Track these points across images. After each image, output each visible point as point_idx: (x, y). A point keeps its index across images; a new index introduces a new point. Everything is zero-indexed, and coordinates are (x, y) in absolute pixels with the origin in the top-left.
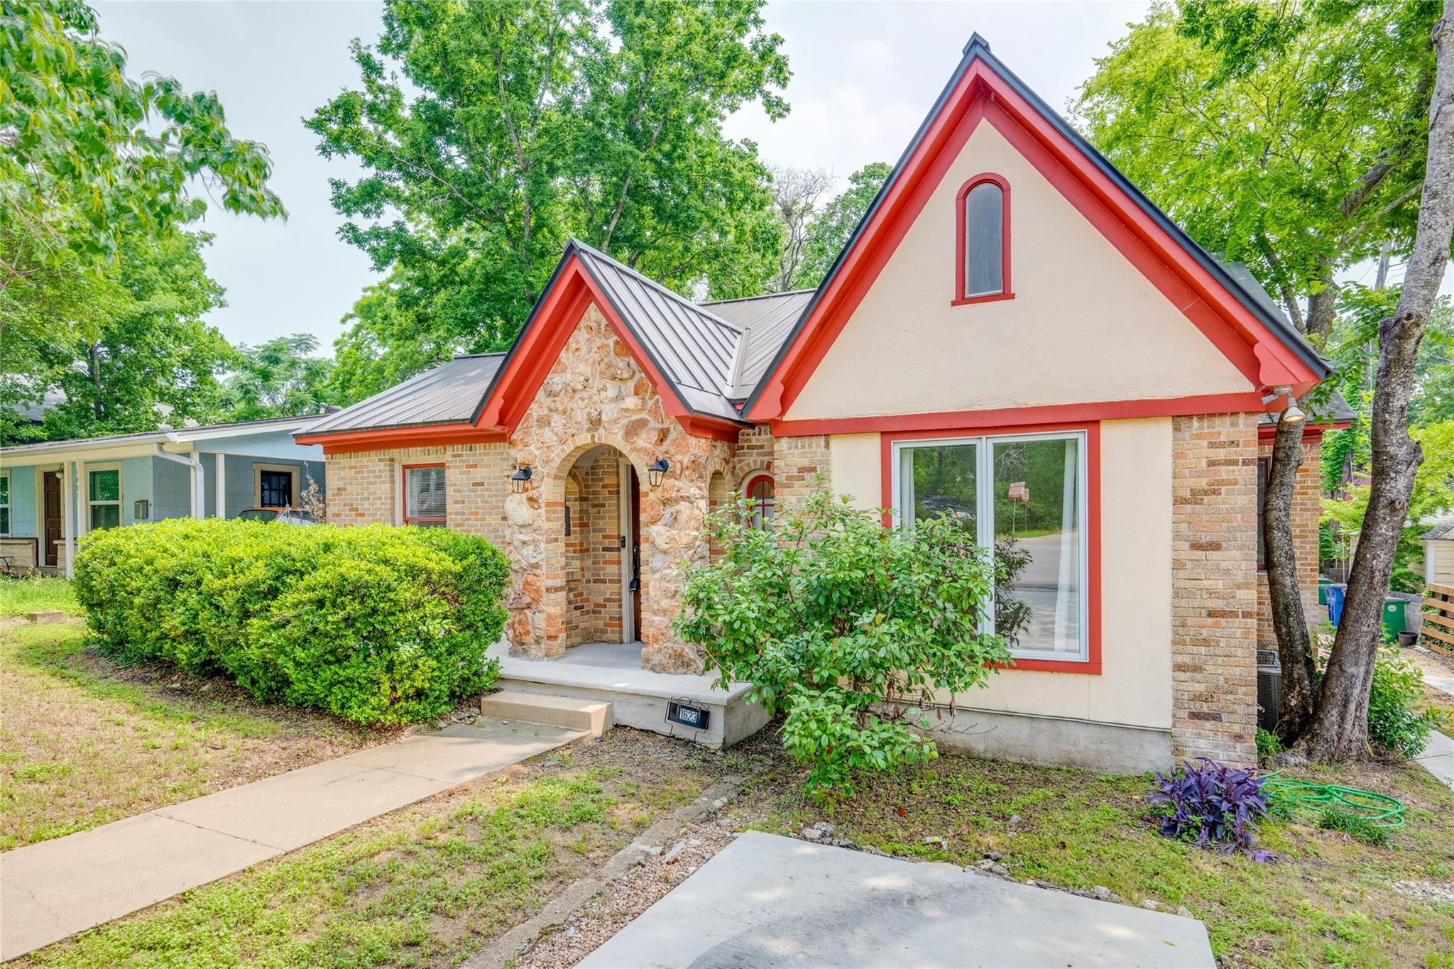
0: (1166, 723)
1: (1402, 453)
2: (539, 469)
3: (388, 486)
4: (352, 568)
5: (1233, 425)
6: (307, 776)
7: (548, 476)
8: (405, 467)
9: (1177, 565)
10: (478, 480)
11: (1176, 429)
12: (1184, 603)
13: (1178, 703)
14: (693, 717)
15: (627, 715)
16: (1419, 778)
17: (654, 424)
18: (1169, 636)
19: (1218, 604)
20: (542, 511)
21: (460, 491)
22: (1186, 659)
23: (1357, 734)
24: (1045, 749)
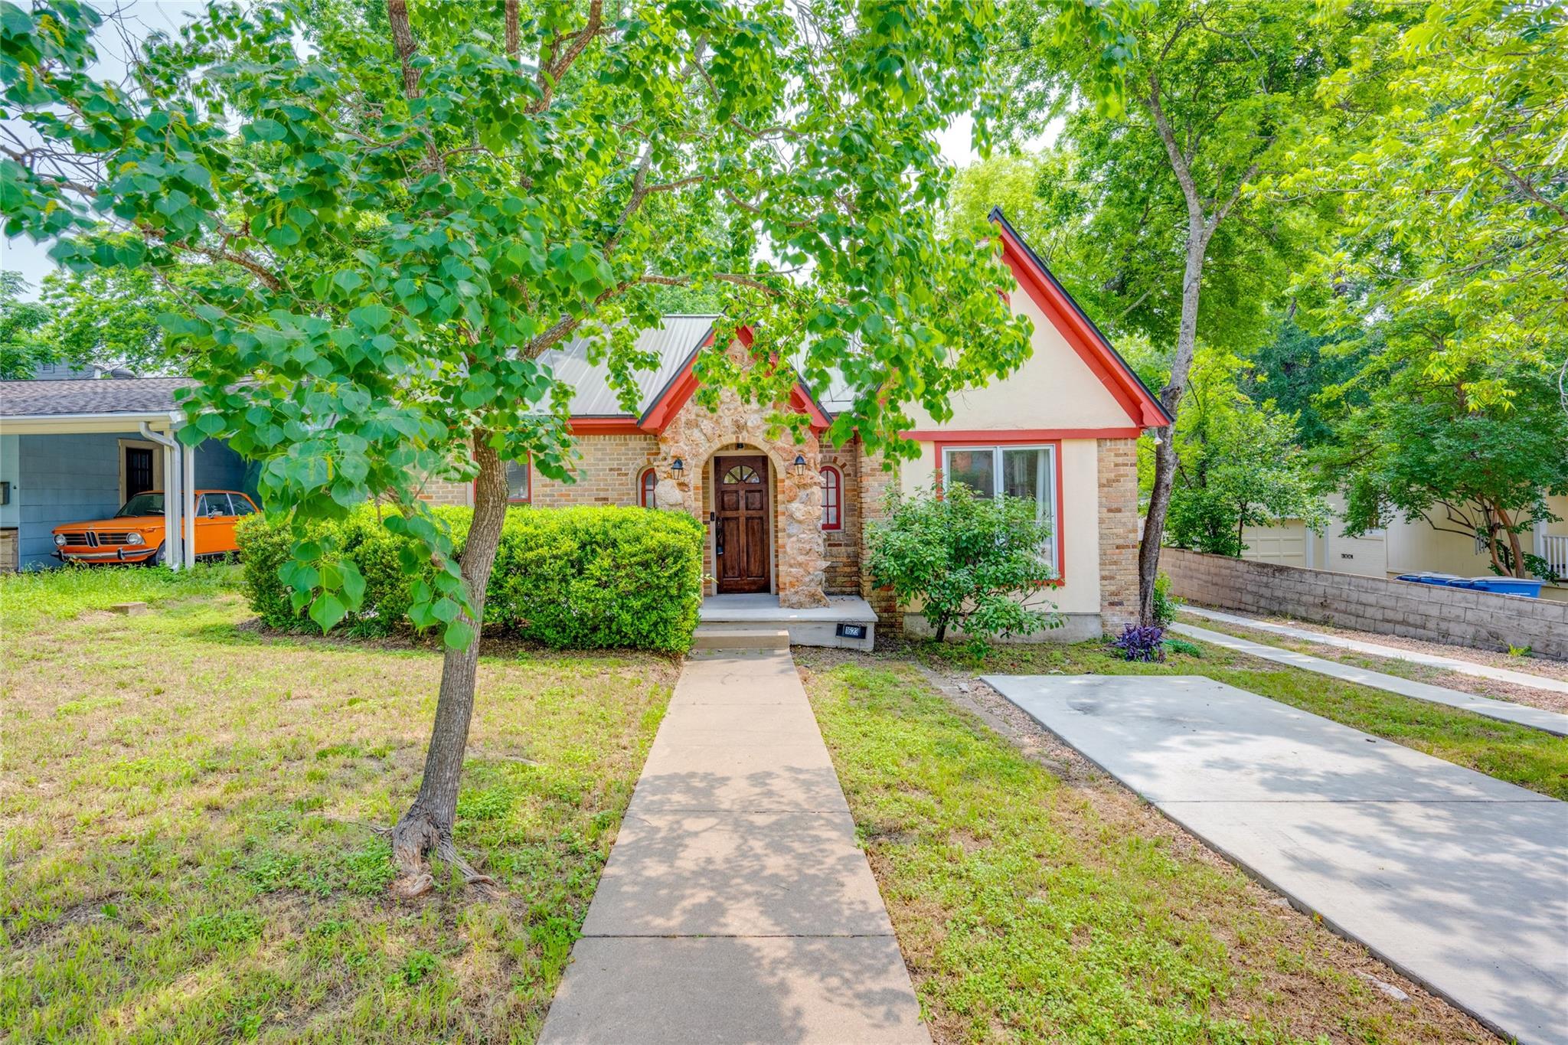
0: (1097, 610)
2: (687, 461)
5: (1126, 444)
7: (696, 466)
9: (1101, 521)
11: (1100, 446)
12: (1105, 542)
13: (1102, 598)
14: (855, 632)
15: (800, 638)
18: (1096, 560)
19: (1121, 542)
20: (691, 493)
22: (1106, 573)
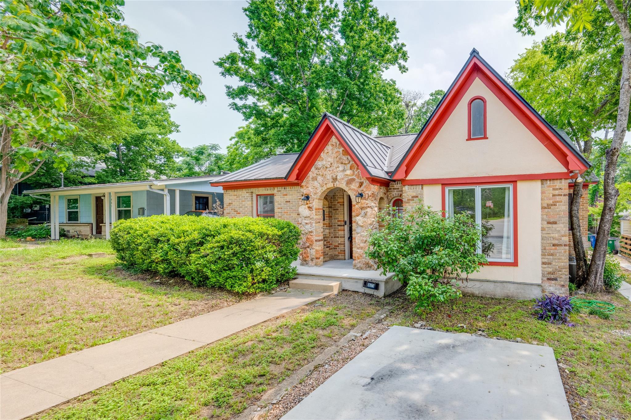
0: (539, 282)
1: (613, 192)
2: (312, 196)
3: (250, 202)
4: (235, 234)
5: (561, 183)
6: (216, 314)
7: (316, 199)
8: (257, 195)
9: (543, 229)
10: (288, 200)
11: (542, 184)
12: (545, 242)
13: (543, 275)
14: (373, 286)
15: (347, 286)
16: (619, 297)
17: (357, 180)
18: (540, 252)
19: (556, 242)
20: (314, 212)
21: (280, 204)
22: (546, 260)
23: (600, 283)
24: (499, 292)
